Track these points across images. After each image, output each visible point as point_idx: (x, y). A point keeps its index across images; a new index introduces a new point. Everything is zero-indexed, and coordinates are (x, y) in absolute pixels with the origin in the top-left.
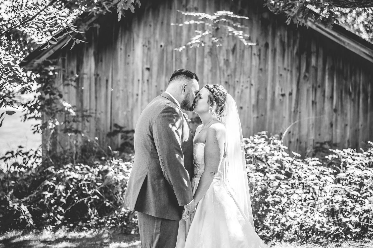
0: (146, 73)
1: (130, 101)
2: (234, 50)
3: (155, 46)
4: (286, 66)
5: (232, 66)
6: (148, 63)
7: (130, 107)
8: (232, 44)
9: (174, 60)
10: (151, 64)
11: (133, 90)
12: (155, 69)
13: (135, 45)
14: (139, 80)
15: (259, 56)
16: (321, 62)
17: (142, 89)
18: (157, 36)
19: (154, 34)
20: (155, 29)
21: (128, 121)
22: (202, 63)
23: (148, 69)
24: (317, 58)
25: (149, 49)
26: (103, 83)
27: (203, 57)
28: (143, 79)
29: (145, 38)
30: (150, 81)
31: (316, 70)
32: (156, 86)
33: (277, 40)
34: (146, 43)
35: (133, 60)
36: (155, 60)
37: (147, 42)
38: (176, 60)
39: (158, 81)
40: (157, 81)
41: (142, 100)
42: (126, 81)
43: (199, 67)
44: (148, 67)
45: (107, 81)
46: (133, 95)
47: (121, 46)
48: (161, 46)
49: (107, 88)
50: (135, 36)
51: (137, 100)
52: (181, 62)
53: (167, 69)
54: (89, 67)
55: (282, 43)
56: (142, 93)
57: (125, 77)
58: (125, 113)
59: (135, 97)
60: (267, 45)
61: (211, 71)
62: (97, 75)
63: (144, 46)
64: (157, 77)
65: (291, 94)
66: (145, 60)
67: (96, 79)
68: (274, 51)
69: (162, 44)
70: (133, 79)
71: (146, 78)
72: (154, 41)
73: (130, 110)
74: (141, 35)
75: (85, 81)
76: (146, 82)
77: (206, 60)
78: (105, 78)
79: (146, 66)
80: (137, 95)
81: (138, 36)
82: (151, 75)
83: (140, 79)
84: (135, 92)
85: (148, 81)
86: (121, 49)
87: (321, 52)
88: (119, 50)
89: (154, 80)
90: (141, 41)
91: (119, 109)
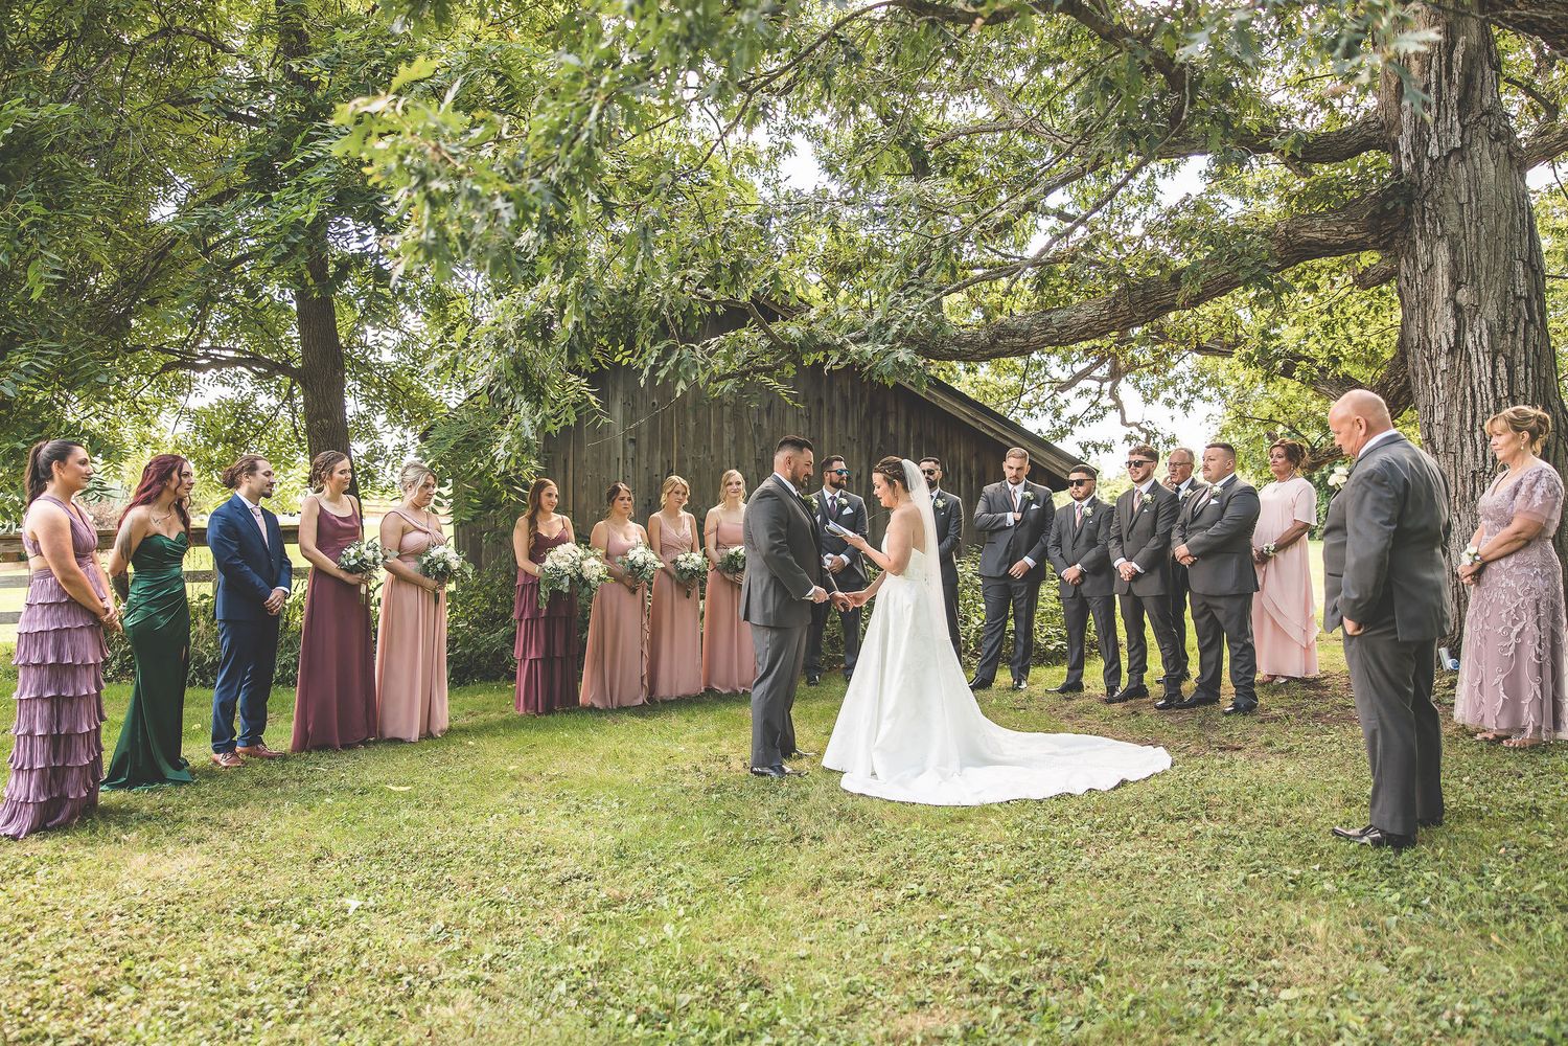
0: (631, 448)
2: (769, 410)
3: (644, 404)
4: (850, 434)
5: (768, 435)
8: (766, 401)
9: (675, 426)
10: (638, 434)
12: (644, 440)
14: (618, 460)
15: (809, 418)
16: (902, 427)
17: (624, 472)
22: (720, 430)
23: (632, 441)
24: (897, 420)
25: (634, 409)
27: (720, 421)
28: (624, 458)
29: (626, 393)
30: (636, 460)
31: (896, 440)
32: (647, 468)
33: (836, 394)
34: (628, 400)
36: (645, 427)
37: (630, 398)
38: (678, 426)
39: (651, 461)
48: (654, 404)
52: (686, 429)
53: (663, 440)
55: (844, 398)
57: (596, 455)
60: (820, 402)
61: (735, 442)
63: (625, 404)
64: (649, 454)
65: (859, 477)
68: (832, 412)
69: (656, 401)
70: (608, 458)
71: (629, 455)
72: (642, 397)
74: (620, 387)
76: (630, 461)
77: (726, 426)
79: (628, 437)
81: (615, 389)
82: (638, 451)
83: (621, 457)
85: (633, 459)
87: (902, 412)
89: (643, 459)
90: (620, 395)
91: (586, 505)
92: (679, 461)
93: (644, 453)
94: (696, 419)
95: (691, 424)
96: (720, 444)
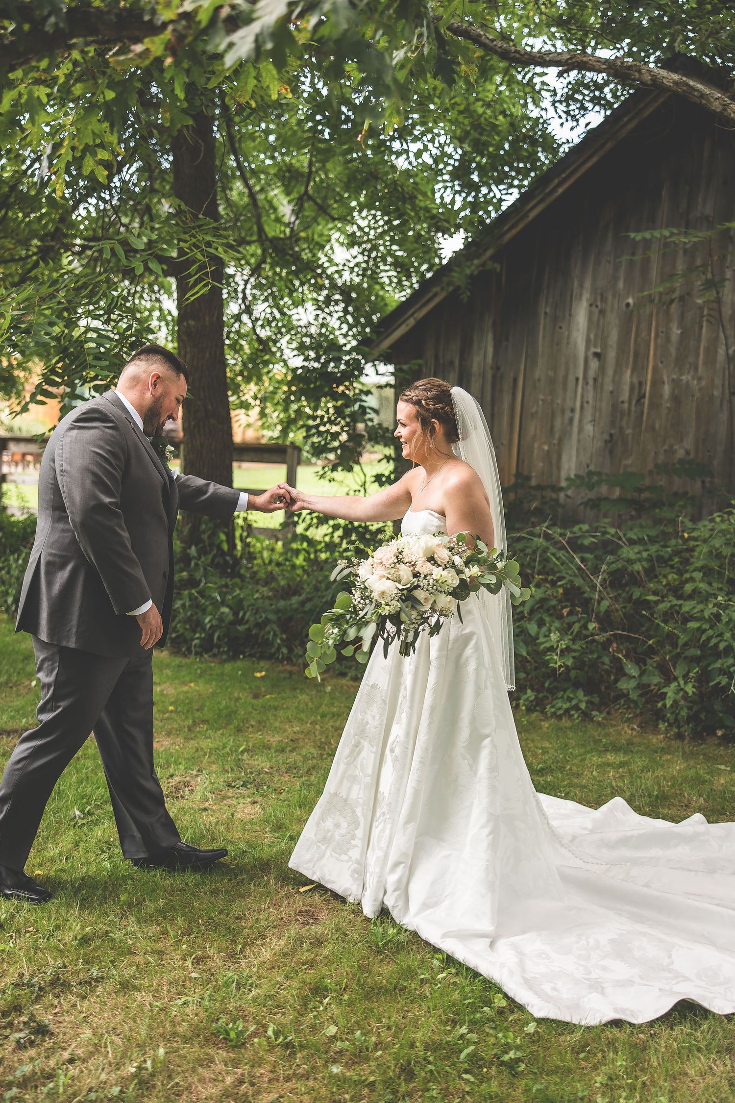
0: (594, 364)
1: (558, 423)
3: (616, 306)
6: (599, 342)
7: (557, 436)
9: (653, 335)
10: (605, 346)
11: (564, 400)
12: (612, 355)
13: (574, 304)
14: (577, 379)
17: (582, 397)
18: (621, 285)
19: (615, 279)
20: (616, 269)
21: (551, 463)
23: (597, 355)
25: (602, 312)
26: (507, 386)
28: (585, 378)
29: (594, 291)
30: (600, 380)
32: (612, 392)
34: (596, 300)
35: (569, 337)
36: (614, 337)
37: (599, 298)
38: (657, 336)
40: (613, 381)
41: (581, 420)
42: (552, 381)
43: (707, 350)
44: (598, 350)
45: (515, 380)
46: (563, 412)
47: (545, 308)
48: (628, 305)
49: (514, 395)
50: (576, 283)
51: (571, 420)
52: (668, 339)
53: (636, 355)
54: (482, 352)
56: (582, 407)
57: (551, 373)
58: (546, 448)
59: (568, 414)
62: (496, 368)
63: (591, 305)
64: (615, 373)
66: (592, 336)
67: (494, 377)
69: (630, 301)
70: (566, 377)
71: (591, 374)
72: (614, 296)
73: (555, 442)
74: (588, 284)
75: (473, 379)
76: (591, 382)
78: (512, 375)
79: (593, 350)
80: (573, 410)
81: (581, 286)
82: (602, 369)
83: (581, 376)
84: (569, 404)
85: (595, 380)
86: (546, 313)
88: (542, 316)
89: (608, 380)
90: (586, 295)
91: (534, 438)
92: (654, 383)
93: (610, 372)
94: (681, 326)
95: (676, 332)
96: (711, 360)
